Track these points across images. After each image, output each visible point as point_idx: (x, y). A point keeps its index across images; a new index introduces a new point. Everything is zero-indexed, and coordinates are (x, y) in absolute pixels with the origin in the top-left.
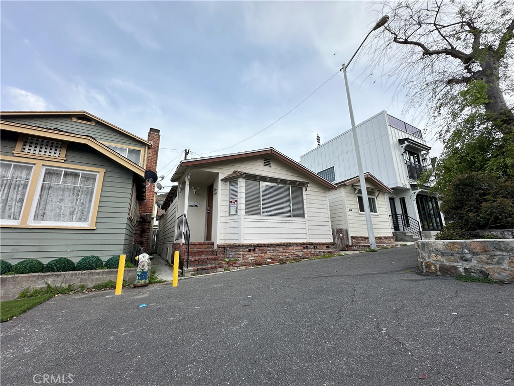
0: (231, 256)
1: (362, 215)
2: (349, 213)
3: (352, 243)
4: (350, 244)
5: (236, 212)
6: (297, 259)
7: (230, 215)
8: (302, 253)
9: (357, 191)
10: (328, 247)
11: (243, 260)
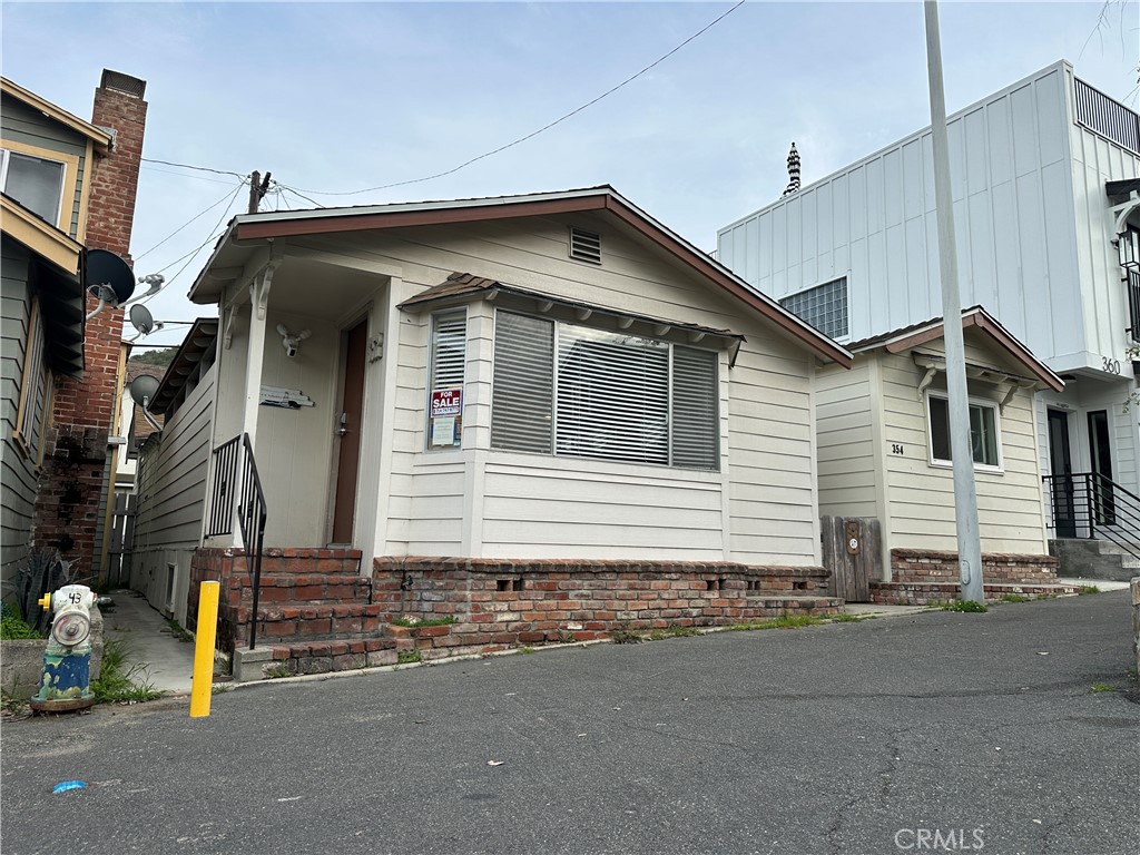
0: (426, 606)
1: (940, 473)
2: (890, 463)
3: (896, 577)
4: (888, 579)
5: (457, 436)
6: (681, 626)
7: (430, 446)
8: (701, 603)
9: (928, 379)
10: (802, 586)
11: (474, 620)
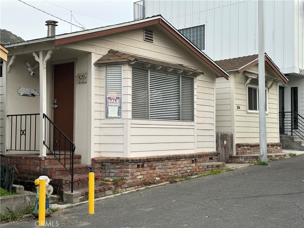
3: (237, 154)
4: (234, 154)
5: (119, 113)
7: (107, 117)
8: (190, 168)
10: (211, 159)
11: (132, 178)
